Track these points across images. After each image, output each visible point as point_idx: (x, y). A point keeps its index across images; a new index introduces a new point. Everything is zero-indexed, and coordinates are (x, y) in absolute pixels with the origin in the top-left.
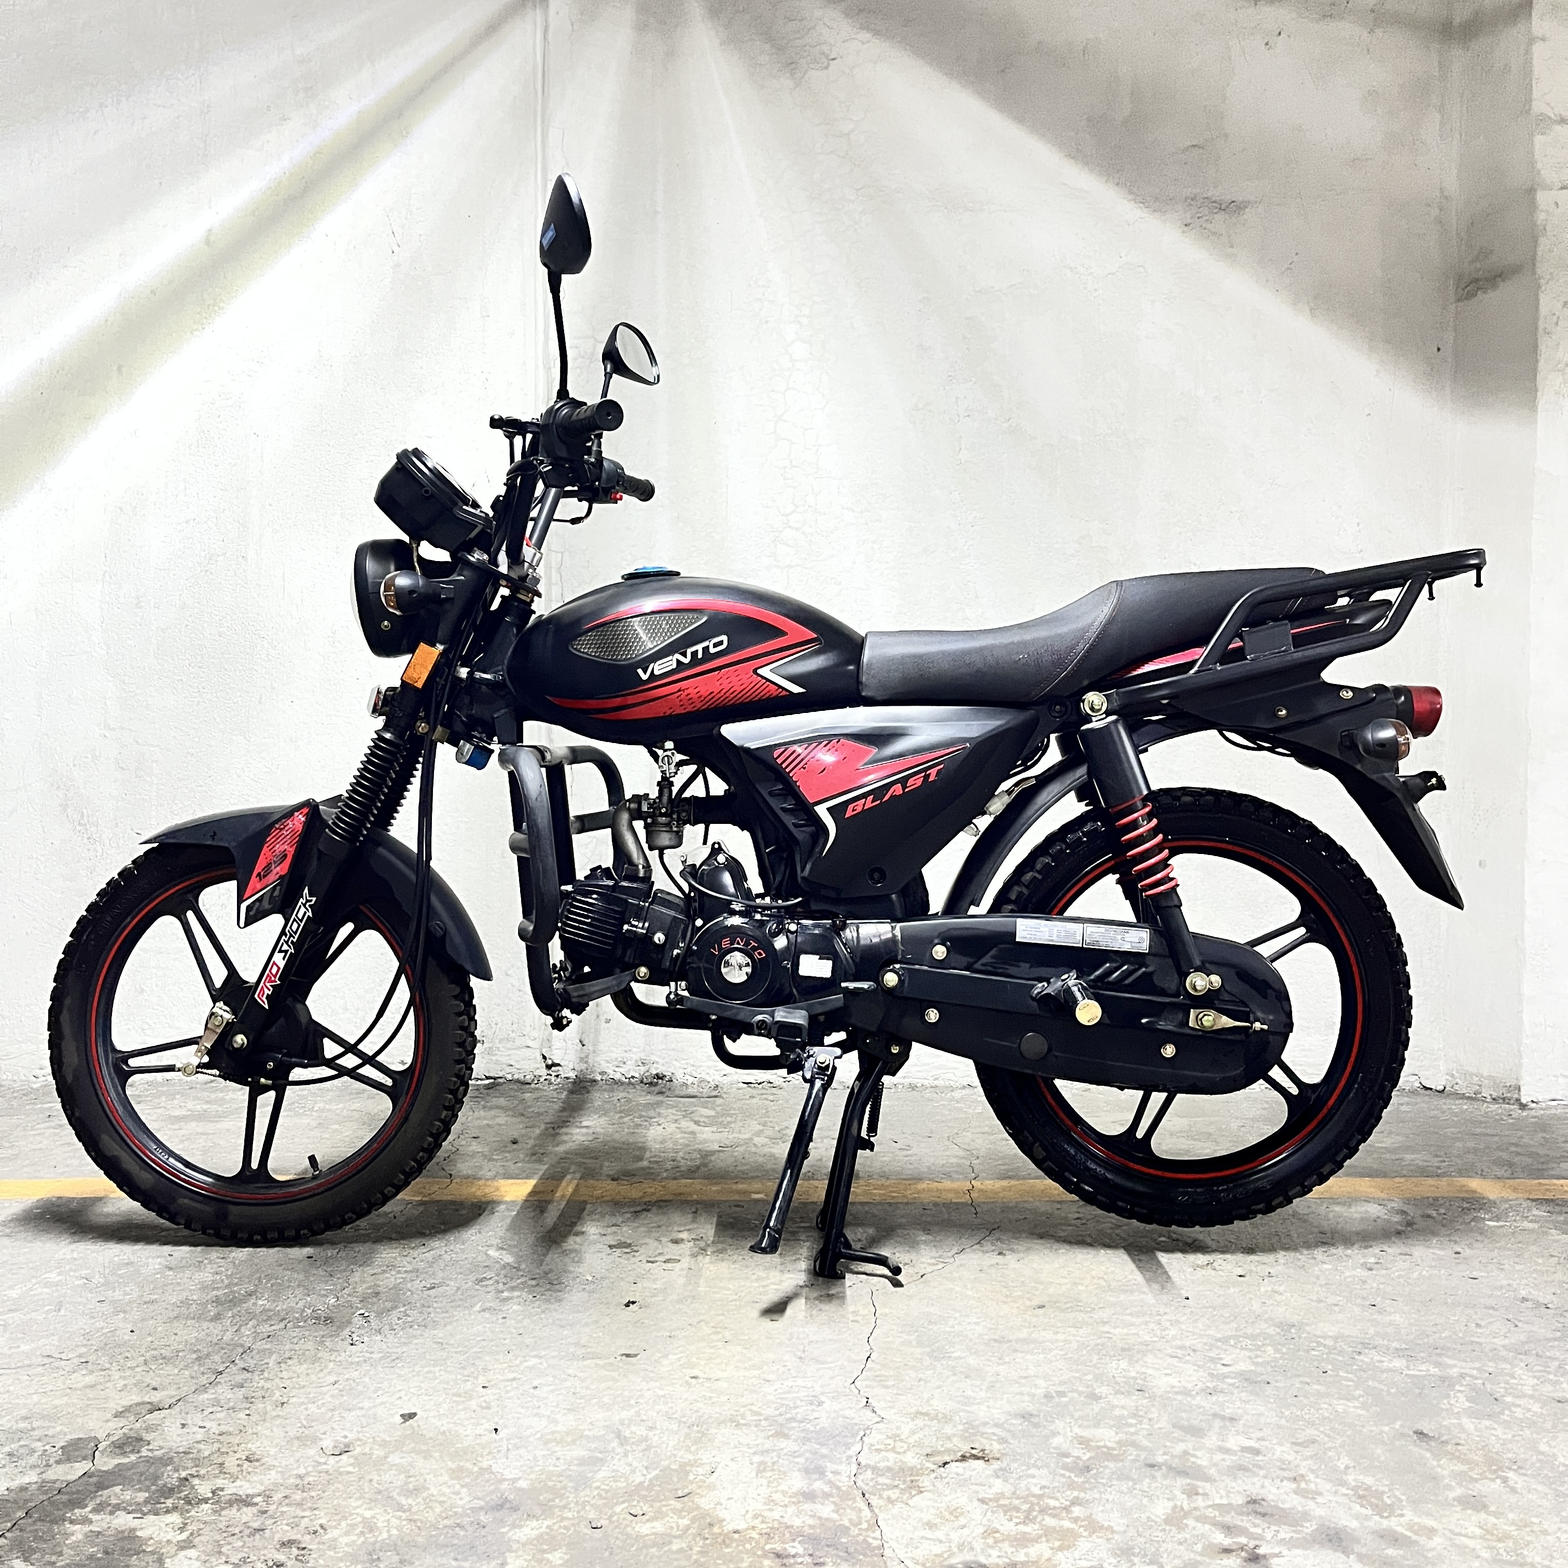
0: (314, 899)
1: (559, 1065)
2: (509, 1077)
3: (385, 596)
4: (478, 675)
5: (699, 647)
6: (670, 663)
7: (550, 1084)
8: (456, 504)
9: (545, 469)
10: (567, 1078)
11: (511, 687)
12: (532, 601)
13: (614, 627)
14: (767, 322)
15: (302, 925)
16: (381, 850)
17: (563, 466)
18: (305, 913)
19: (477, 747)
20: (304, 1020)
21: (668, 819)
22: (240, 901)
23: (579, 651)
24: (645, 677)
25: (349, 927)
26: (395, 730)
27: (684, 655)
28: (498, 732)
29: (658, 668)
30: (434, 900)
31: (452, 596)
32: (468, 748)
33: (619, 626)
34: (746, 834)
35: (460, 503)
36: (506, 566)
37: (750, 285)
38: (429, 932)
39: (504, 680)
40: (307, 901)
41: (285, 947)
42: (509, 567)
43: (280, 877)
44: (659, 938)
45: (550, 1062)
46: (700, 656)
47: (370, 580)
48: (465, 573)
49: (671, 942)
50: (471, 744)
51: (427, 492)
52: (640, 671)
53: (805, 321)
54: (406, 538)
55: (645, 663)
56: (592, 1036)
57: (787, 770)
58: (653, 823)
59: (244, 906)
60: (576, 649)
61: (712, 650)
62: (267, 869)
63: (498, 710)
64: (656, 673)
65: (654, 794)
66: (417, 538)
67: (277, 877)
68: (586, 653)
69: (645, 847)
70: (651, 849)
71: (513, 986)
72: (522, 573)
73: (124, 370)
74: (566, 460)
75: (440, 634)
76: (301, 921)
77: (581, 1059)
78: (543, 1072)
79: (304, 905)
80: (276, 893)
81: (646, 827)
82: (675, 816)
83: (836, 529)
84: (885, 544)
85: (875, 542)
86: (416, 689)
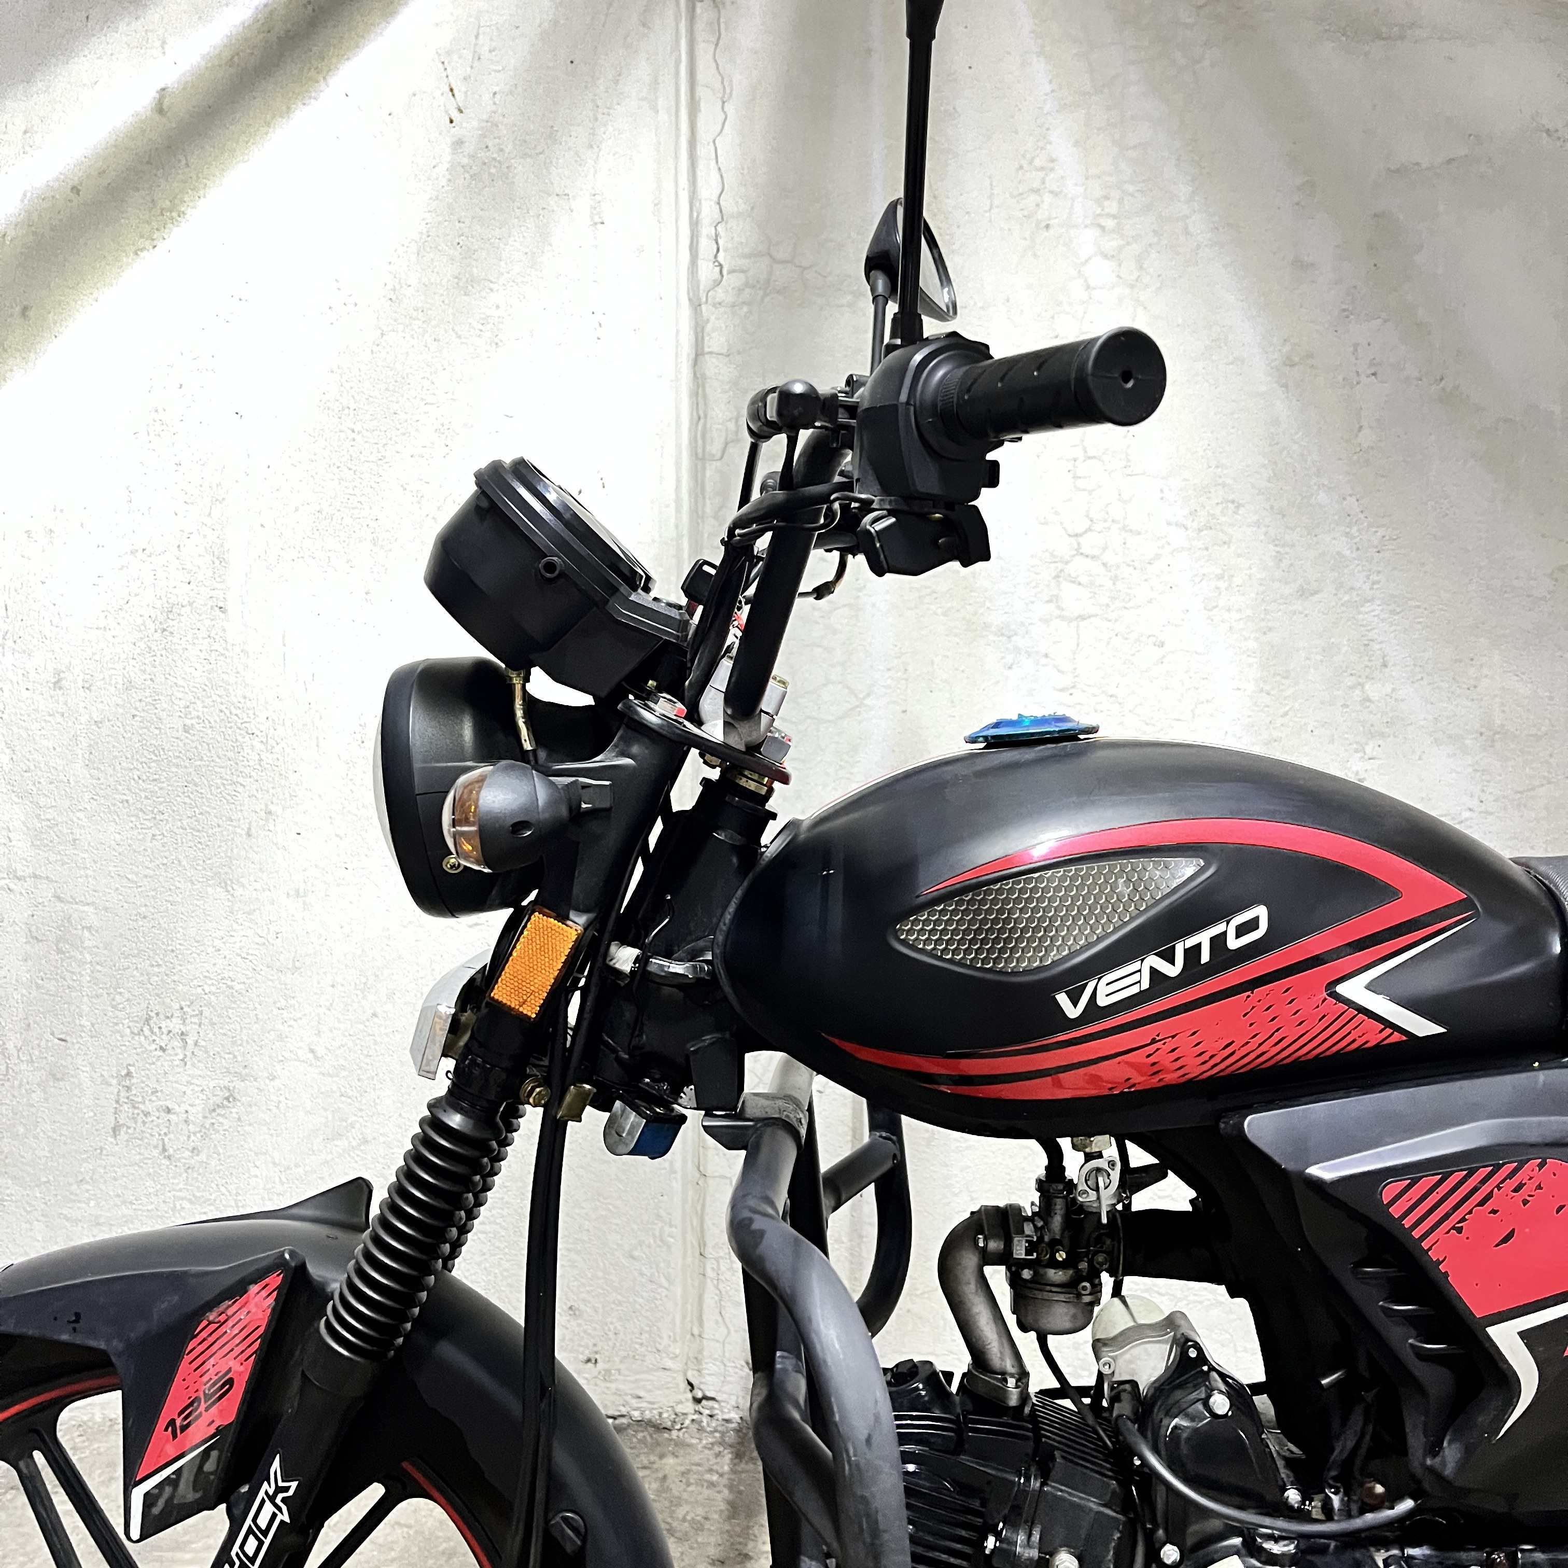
0: (294, 1485)
1: (713, 1399)
2: (636, 1415)
3: (455, 836)
4: (657, 962)
5: (1203, 938)
6: (1136, 978)
7: (701, 1430)
8: (614, 590)
9: (879, 526)
10: (727, 1421)
11: (728, 989)
12: (771, 791)
13: (1000, 891)
14: (1047, 226)
15: (267, 1542)
18: (274, 1516)
19: (652, 1120)
21: (1071, 1272)
22: (130, 1484)
23: (913, 947)
24: (1073, 1012)
26: (473, 1105)
27: (1170, 958)
28: (695, 1079)
31: (606, 804)
32: (633, 1122)
33: (1011, 891)
35: (624, 589)
36: (720, 723)
37: (1021, 167)
39: (712, 973)
40: (279, 1490)
42: (728, 725)
43: (218, 1431)
44: (1064, 1562)
45: (700, 1395)
46: (1205, 957)
47: (417, 765)
48: (635, 749)
50: (640, 1114)
51: (550, 567)
52: (1062, 999)
53: (1110, 223)
55: (1074, 980)
57: (1416, 1234)
58: (1033, 1280)
59: (138, 1494)
60: (904, 942)
61: (1233, 943)
62: (188, 1410)
63: (698, 1037)
64: (1102, 1001)
65: (1031, 1207)
67: (212, 1430)
68: (930, 954)
70: (1024, 1328)
71: (642, 1274)
72: (754, 737)
73: (31, 313)
75: (576, 890)
76: (265, 1533)
78: (690, 1407)
79: (272, 1499)
80: (209, 1466)
81: (1015, 1281)
82: (1084, 1265)
83: (1158, 556)
84: (1238, 581)
85: (1220, 577)
86: (524, 1018)
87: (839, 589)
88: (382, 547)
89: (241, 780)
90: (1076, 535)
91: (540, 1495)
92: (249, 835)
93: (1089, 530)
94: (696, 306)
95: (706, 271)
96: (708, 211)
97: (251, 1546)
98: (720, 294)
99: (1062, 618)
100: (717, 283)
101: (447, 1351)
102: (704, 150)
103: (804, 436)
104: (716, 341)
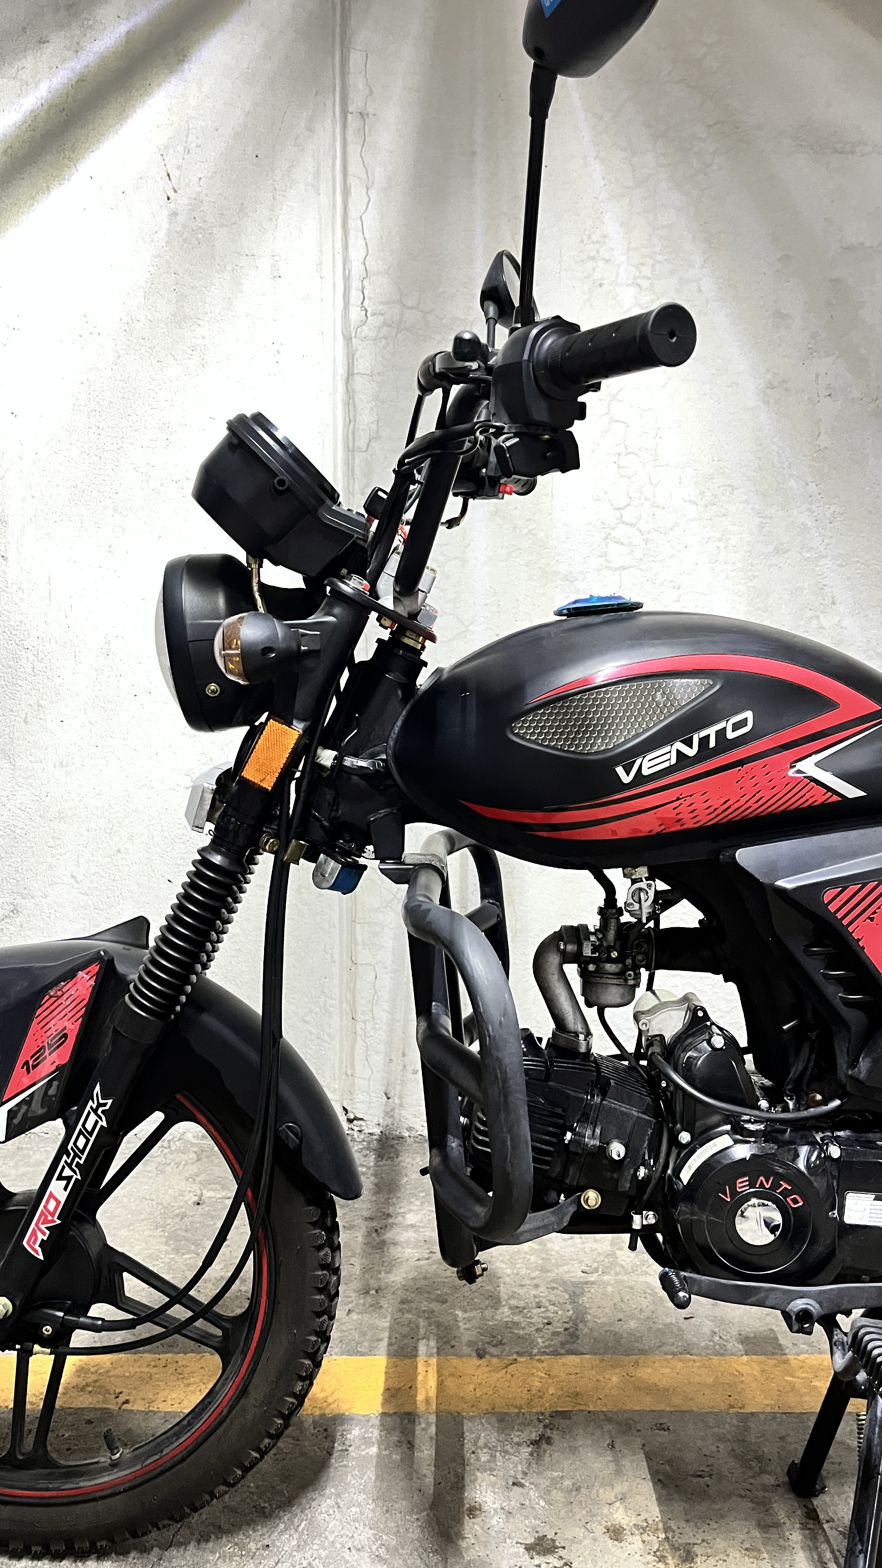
0: (110, 1102)
1: (362, 1119)
3: (224, 657)
4: (349, 761)
5: (711, 731)
6: (667, 757)
7: (353, 1140)
8: (323, 502)
9: (509, 443)
10: (371, 1134)
11: (397, 776)
12: (423, 647)
13: (580, 700)
14: (601, 285)
15: (92, 1139)
17: (537, 438)
18: (96, 1122)
19: (345, 866)
20: (94, 1250)
21: (620, 965)
23: (523, 738)
24: (626, 779)
26: (228, 850)
28: (374, 839)
29: (649, 764)
31: (317, 647)
32: (332, 867)
33: (587, 700)
35: (328, 502)
36: (391, 598)
37: (582, 241)
38: (278, 1142)
39: (387, 767)
40: (100, 1105)
41: (67, 1172)
42: (397, 597)
43: (57, 1068)
44: (617, 1150)
45: (352, 1117)
46: (712, 744)
47: (188, 622)
48: (337, 611)
49: (633, 1157)
50: (337, 861)
51: (282, 482)
52: (620, 770)
53: (645, 284)
54: (241, 555)
55: (628, 757)
56: (398, 1088)
57: (845, 922)
58: (596, 971)
60: (517, 735)
61: (730, 735)
62: (38, 1055)
63: (376, 811)
65: (593, 922)
66: (257, 553)
67: (54, 1068)
68: (535, 742)
69: (581, 1000)
70: (589, 1004)
71: (311, 1033)
72: (414, 608)
74: (545, 427)
75: (297, 705)
76: (91, 1134)
77: (386, 1113)
78: (345, 1125)
79: (95, 1111)
80: (52, 1092)
81: (584, 973)
82: (629, 961)
83: (677, 524)
84: (733, 542)
85: (720, 540)
86: (263, 790)
87: (463, 522)
88: (120, 513)
89: (19, 682)
90: (619, 509)
91: (272, 1110)
92: (26, 722)
93: (628, 505)
94: (348, 339)
95: (355, 314)
96: (356, 269)
97: (81, 1142)
98: (365, 331)
99: (609, 568)
100: (364, 323)
101: (207, 1019)
102: (353, 224)
103: (455, 390)
104: (362, 365)
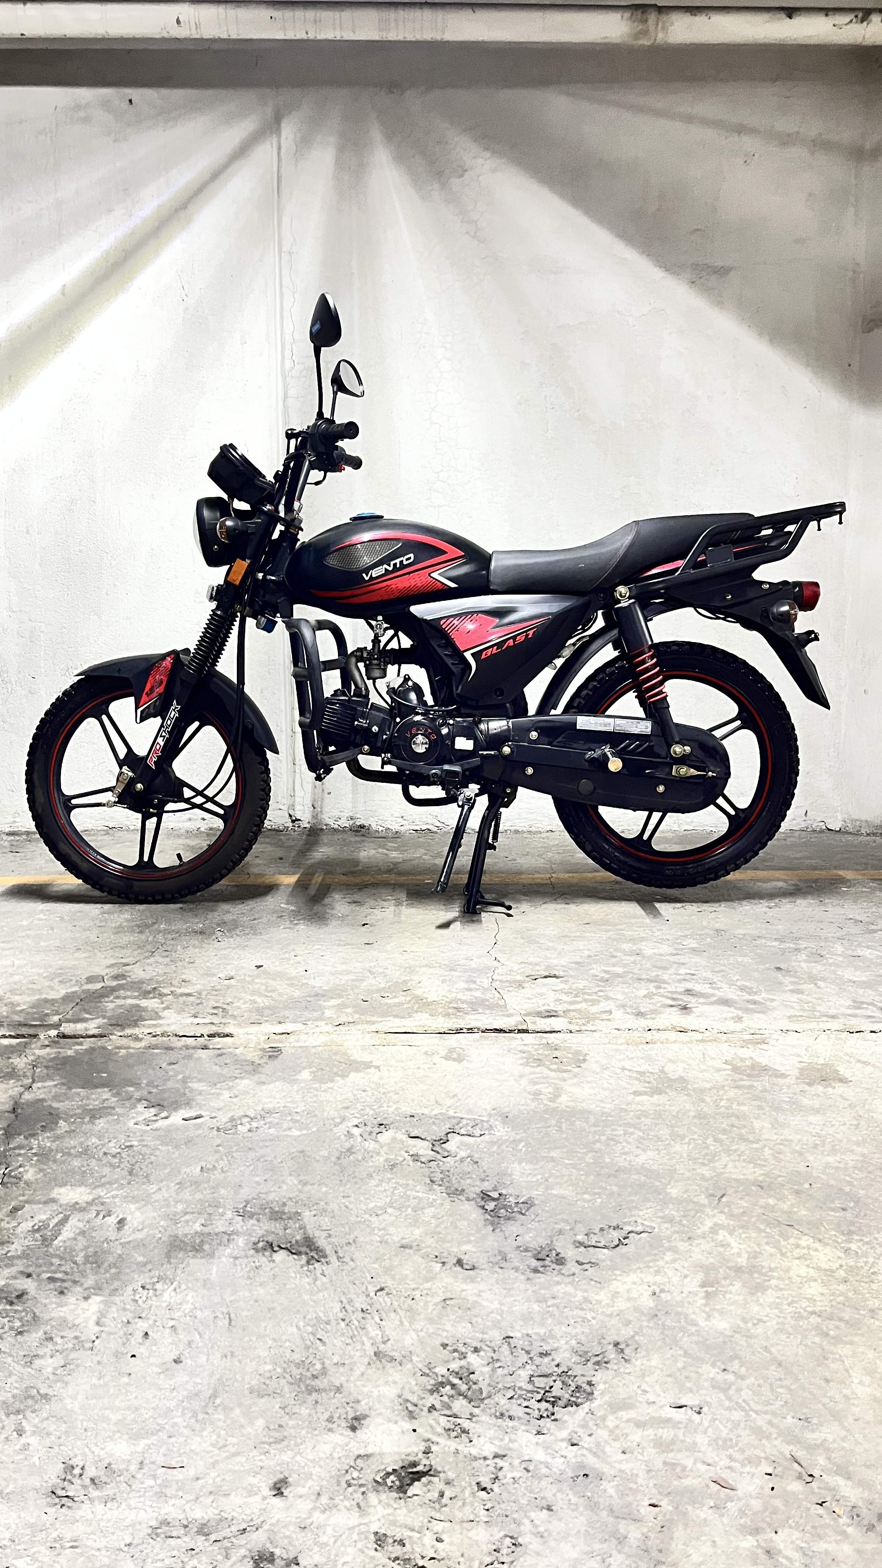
2: (269, 827)
3: (220, 533)
4: (269, 577)
5: (398, 561)
7: (295, 831)
8: (255, 477)
9: (313, 459)
10: (305, 828)
11: (287, 584)
12: (298, 533)
13: (349, 549)
14: (424, 347)
16: (215, 679)
19: (269, 621)
20: (173, 776)
21: (379, 661)
22: (137, 708)
23: (329, 564)
24: (367, 578)
25: (196, 724)
26: (222, 609)
27: (389, 565)
28: (280, 610)
29: (375, 573)
30: (246, 707)
31: (254, 531)
32: (263, 620)
34: (423, 670)
35: (258, 477)
37: (413, 323)
38: (245, 727)
39: (283, 580)
41: (164, 734)
42: (285, 514)
44: (375, 729)
45: (294, 818)
46: (398, 566)
47: (206, 520)
48: (261, 518)
49: (382, 731)
50: (265, 618)
51: (240, 470)
52: (364, 575)
53: (448, 346)
55: (367, 570)
56: (319, 803)
58: (369, 664)
59: (139, 711)
60: (327, 562)
61: (405, 563)
62: (152, 690)
63: (279, 598)
64: (374, 576)
65: (370, 647)
66: (231, 497)
68: (333, 565)
69: (365, 678)
70: (368, 679)
72: (292, 517)
73: (13, 378)
74: (324, 454)
75: (248, 553)
77: (313, 817)
78: (290, 824)
80: (158, 703)
81: (365, 666)
82: (383, 662)
83: (469, 481)
84: (500, 491)
85: (493, 490)
86: (235, 585)
89: (103, 572)
91: (241, 714)
92: (107, 595)
94: (284, 378)
95: (288, 364)
96: (288, 339)
97: (169, 722)
98: (294, 373)
100: (292, 369)
102: (285, 313)
103: (300, 439)
104: (292, 392)
